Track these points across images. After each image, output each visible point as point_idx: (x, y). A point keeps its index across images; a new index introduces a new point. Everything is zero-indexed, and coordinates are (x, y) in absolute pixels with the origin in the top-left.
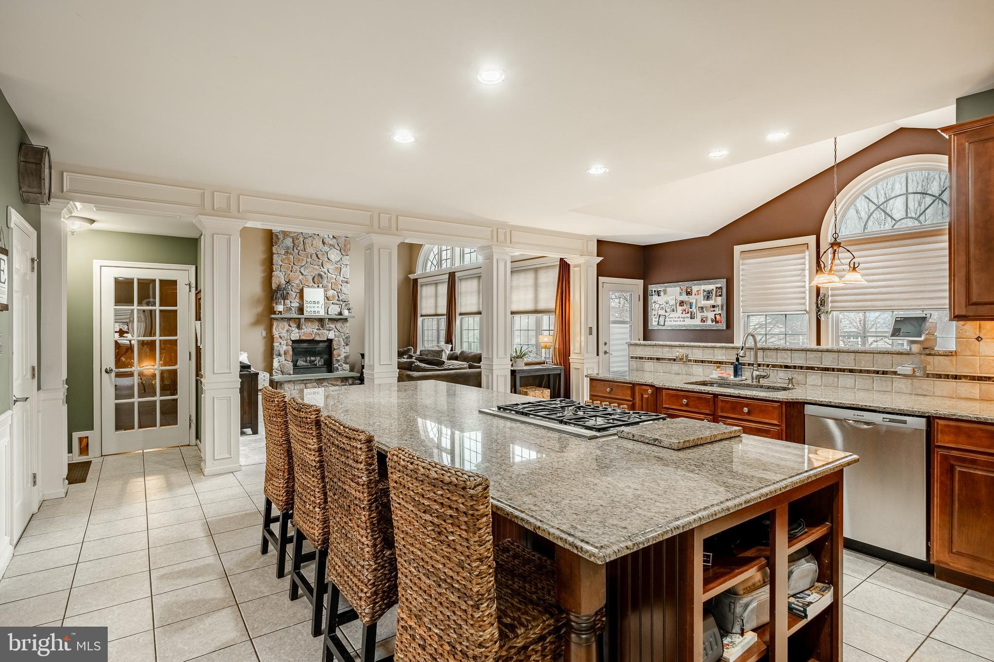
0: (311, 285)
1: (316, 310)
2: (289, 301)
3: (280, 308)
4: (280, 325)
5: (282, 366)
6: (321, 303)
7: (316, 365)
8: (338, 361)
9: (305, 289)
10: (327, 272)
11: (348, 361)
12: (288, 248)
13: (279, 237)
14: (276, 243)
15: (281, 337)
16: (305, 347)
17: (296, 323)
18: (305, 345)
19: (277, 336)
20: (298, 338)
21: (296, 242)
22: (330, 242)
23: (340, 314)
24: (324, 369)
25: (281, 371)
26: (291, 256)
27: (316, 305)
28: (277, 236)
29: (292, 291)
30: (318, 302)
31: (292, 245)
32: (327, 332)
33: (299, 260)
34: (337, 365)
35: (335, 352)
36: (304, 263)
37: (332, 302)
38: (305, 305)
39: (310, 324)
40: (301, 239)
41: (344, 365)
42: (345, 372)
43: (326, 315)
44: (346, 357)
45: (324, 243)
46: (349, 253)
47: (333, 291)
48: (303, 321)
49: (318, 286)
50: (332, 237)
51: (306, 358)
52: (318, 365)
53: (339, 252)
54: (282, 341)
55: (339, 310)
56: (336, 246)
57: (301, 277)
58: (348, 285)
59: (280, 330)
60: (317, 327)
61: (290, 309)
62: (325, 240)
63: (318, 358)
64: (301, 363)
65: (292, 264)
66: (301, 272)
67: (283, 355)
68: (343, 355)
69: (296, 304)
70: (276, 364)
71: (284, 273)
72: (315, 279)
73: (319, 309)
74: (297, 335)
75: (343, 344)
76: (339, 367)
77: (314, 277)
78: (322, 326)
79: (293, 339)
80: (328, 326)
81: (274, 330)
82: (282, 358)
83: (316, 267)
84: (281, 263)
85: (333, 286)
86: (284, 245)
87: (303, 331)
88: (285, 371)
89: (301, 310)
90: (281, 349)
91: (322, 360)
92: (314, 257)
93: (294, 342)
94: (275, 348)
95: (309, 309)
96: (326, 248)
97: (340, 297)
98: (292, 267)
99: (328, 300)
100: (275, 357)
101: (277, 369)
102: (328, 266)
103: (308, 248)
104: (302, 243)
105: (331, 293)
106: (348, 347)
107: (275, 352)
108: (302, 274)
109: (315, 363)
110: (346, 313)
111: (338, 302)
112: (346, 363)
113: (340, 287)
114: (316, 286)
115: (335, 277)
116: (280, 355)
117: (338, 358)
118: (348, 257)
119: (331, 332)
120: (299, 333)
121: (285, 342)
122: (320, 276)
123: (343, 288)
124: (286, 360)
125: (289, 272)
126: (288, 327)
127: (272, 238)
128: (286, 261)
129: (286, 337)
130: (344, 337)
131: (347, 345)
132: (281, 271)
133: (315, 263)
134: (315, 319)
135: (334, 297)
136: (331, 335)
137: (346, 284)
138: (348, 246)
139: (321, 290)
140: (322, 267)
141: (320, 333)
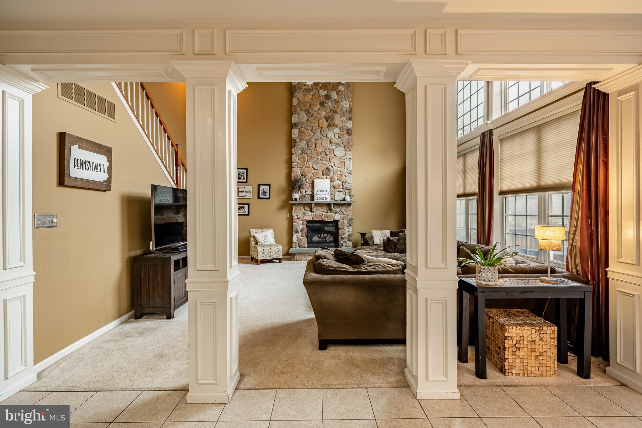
0: (320, 177)
1: (324, 196)
2: (304, 190)
3: (296, 195)
4: (298, 209)
5: (299, 240)
6: (328, 191)
7: (327, 241)
8: (343, 238)
9: (315, 180)
10: (333, 166)
11: (351, 239)
12: (303, 149)
13: (297, 141)
14: (295, 146)
15: (298, 218)
16: (318, 226)
17: (309, 208)
18: (318, 225)
19: (296, 217)
20: (311, 219)
21: (309, 143)
22: (336, 141)
23: (344, 200)
24: (333, 244)
25: (299, 245)
26: (305, 155)
27: (324, 193)
28: (295, 140)
29: (306, 182)
30: (326, 191)
31: (307, 146)
32: (334, 215)
33: (312, 158)
34: (342, 242)
35: (340, 231)
36: (315, 160)
37: (337, 190)
38: (315, 193)
39: (320, 208)
40: (313, 141)
41: (348, 242)
42: (349, 248)
43: (333, 200)
44: (349, 236)
45: (331, 142)
46: (352, 149)
47: (339, 181)
48: (313, 205)
49: (326, 178)
50: (337, 137)
51: (320, 235)
52: (328, 241)
53: (343, 149)
54: (299, 222)
55: (343, 196)
56: (341, 144)
57: (313, 171)
58: (351, 176)
59: (298, 212)
60: (326, 211)
61: (305, 196)
62: (331, 140)
63: (329, 235)
64: (315, 238)
65: (306, 161)
66: (313, 167)
67: (300, 232)
68: (347, 234)
69: (309, 193)
70: (295, 239)
71: (300, 169)
72: (324, 172)
73: (327, 196)
74: (311, 216)
75: (347, 224)
76: (344, 244)
77: (323, 170)
78: (330, 210)
79: (307, 219)
80: (334, 209)
81: (293, 213)
82: (299, 235)
83: (325, 162)
84: (298, 161)
85: (338, 177)
86: (300, 147)
87: (315, 213)
88: (301, 244)
89: (312, 197)
90: (298, 227)
91: (332, 237)
92: (324, 154)
93: (308, 222)
94: (294, 226)
95: (318, 196)
96: (333, 147)
97: (344, 186)
98: (306, 163)
99: (335, 188)
100: (294, 233)
101: (295, 243)
102: (335, 161)
103: (318, 148)
104: (314, 144)
105: (336, 183)
106: (351, 227)
107: (294, 230)
108: (314, 169)
109: (326, 239)
110: (348, 199)
111: (343, 190)
112: (350, 241)
113: (344, 177)
114: (325, 177)
115: (340, 169)
116: (297, 232)
117: (343, 236)
118: (351, 152)
119: (337, 215)
120: (312, 215)
121: (301, 222)
122: (328, 169)
123: (347, 178)
124: (302, 236)
125: (304, 167)
126: (304, 211)
127: (292, 143)
128: (302, 159)
129: (302, 218)
130: (347, 219)
131: (350, 225)
132: (298, 167)
133: (324, 160)
134: (324, 204)
135: (339, 185)
136: (337, 217)
137: (349, 175)
138: (351, 144)
139: (329, 181)
140: (329, 162)
141: (328, 215)
